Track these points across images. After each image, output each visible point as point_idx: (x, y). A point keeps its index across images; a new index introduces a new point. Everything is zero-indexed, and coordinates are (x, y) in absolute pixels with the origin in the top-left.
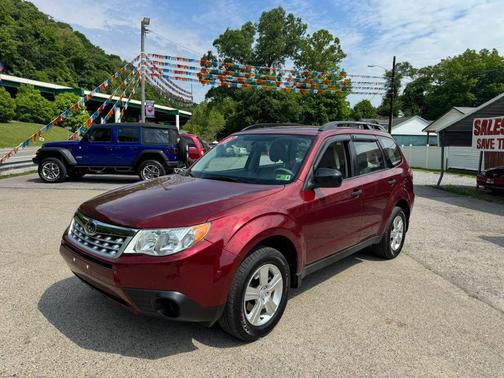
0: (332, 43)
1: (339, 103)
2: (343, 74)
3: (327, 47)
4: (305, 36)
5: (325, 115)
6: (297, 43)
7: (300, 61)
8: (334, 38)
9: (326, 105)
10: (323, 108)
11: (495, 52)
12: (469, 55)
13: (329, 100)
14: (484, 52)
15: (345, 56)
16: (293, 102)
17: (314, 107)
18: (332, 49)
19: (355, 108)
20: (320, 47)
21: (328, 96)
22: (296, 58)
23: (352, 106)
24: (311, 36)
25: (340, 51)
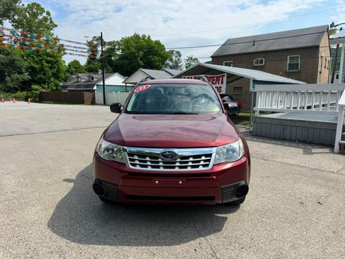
0: (45, 14)
1: (57, 61)
2: (57, 39)
3: (40, 17)
4: (21, 5)
5: (48, 69)
6: (14, 10)
7: (18, 25)
8: (46, 10)
9: (48, 62)
10: (46, 64)
11: (149, 37)
12: (136, 37)
13: (49, 58)
14: (144, 37)
15: (56, 26)
16: (18, 57)
17: (38, 63)
18: (45, 19)
19: (69, 66)
20: (35, 15)
21: (48, 55)
22: (13, 22)
23: (67, 64)
24: (26, 6)
25: (51, 22)
